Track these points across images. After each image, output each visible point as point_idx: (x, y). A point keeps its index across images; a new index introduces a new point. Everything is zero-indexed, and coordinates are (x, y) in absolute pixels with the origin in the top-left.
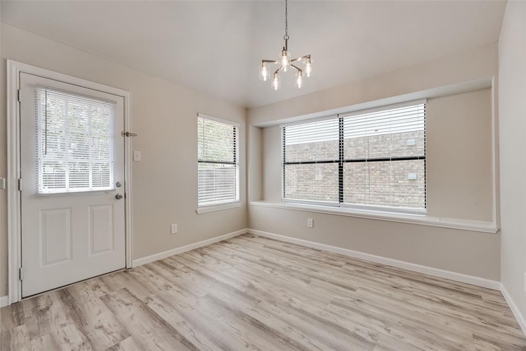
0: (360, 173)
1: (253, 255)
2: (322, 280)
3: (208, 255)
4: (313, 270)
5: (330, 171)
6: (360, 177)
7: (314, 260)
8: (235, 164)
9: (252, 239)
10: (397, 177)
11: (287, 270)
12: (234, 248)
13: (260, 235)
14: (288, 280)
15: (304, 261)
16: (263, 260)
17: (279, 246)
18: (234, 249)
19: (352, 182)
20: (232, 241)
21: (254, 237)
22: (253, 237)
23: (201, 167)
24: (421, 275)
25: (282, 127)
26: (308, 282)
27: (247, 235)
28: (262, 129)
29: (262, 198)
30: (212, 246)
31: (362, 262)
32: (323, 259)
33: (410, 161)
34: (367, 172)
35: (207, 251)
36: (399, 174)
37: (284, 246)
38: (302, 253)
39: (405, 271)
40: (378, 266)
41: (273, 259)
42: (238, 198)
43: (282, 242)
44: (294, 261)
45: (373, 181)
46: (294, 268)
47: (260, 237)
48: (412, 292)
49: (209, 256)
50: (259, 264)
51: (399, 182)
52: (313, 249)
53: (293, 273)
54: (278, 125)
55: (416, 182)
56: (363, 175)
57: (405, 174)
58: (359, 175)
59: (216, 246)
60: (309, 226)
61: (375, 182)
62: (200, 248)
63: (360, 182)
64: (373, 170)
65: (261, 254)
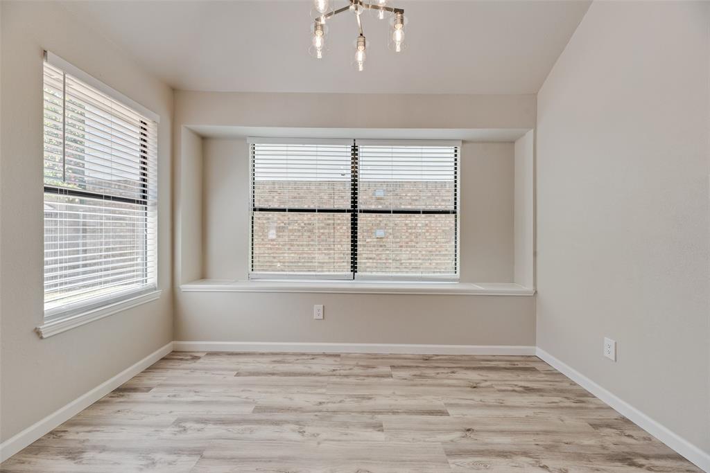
0: (323, 228)
1: (231, 403)
2: (394, 413)
3: (94, 448)
4: (363, 397)
5: (282, 225)
6: (323, 233)
7: (346, 376)
8: (145, 203)
9: (197, 364)
10: (365, 234)
11: (324, 415)
12: (165, 398)
13: (209, 350)
14: (344, 437)
15: (334, 383)
16: (259, 409)
17: (264, 365)
18: (166, 403)
19: (312, 240)
20: (146, 381)
21: (198, 358)
22: (195, 358)
23: (51, 203)
24: (472, 358)
25: (249, 141)
26: (379, 427)
27: (174, 356)
28: (204, 139)
29: (203, 276)
30: (93, 413)
31: (406, 359)
32: (357, 371)
33: (378, 214)
34: (331, 226)
35: (82, 436)
36: (367, 231)
37: (275, 362)
38: (316, 367)
39: (459, 358)
40: (427, 359)
41: (278, 399)
42: (152, 279)
43: (263, 354)
44: (319, 391)
45: (339, 240)
46: (331, 406)
47: (211, 354)
48: (491, 386)
49: (103, 449)
50: (258, 422)
51: (368, 240)
52: (325, 355)
53: (341, 418)
54: (243, 139)
55: (384, 240)
56: (326, 231)
57: (373, 231)
58: (322, 231)
59: (108, 409)
60: (316, 317)
61: (341, 241)
62: (53, 433)
63: (323, 241)
64: (339, 224)
65: (244, 395)
